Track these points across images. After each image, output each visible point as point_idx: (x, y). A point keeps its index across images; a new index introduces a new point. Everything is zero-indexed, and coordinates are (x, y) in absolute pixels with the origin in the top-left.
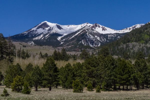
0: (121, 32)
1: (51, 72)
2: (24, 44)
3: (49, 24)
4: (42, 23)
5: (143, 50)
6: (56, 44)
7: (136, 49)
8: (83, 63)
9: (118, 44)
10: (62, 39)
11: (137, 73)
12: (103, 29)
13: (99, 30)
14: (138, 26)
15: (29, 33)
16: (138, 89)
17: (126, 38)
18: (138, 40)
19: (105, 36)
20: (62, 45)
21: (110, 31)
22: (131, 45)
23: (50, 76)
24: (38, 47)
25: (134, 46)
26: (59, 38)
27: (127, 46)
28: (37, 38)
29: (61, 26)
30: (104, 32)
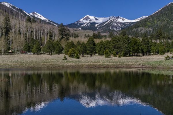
0: (134, 21)
1: (92, 46)
2: (75, 29)
3: (90, 17)
4: (86, 16)
5: (147, 32)
6: (95, 29)
7: (143, 32)
8: (110, 40)
9: (132, 28)
10: (98, 26)
11: (143, 46)
12: (123, 20)
13: (120, 20)
14: (144, 17)
15: (78, 23)
16: (144, 55)
17: (136, 25)
18: (144, 26)
19: (124, 24)
20: (98, 30)
21: (127, 21)
22: (139, 29)
23: (91, 48)
24: (83, 31)
25: (141, 30)
26: (96, 25)
27: (137, 30)
28: (83, 26)
29: (97, 18)
30: (123, 22)
